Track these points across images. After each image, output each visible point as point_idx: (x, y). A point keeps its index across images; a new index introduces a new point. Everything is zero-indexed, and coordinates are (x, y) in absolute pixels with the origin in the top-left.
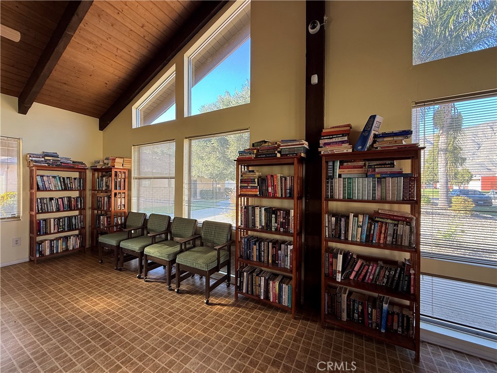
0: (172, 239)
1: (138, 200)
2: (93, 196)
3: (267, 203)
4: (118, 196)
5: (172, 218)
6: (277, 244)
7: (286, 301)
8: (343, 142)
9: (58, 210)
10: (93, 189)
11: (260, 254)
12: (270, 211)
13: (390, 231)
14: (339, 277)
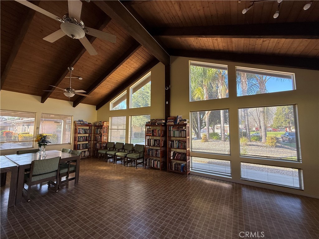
0: (124, 151)
1: (111, 137)
2: (94, 136)
3: (155, 138)
4: (104, 136)
5: (124, 144)
6: (157, 150)
7: (159, 167)
8: (172, 121)
9: (83, 141)
10: (94, 133)
11: (152, 153)
12: (155, 140)
13: (183, 145)
14: (172, 158)
